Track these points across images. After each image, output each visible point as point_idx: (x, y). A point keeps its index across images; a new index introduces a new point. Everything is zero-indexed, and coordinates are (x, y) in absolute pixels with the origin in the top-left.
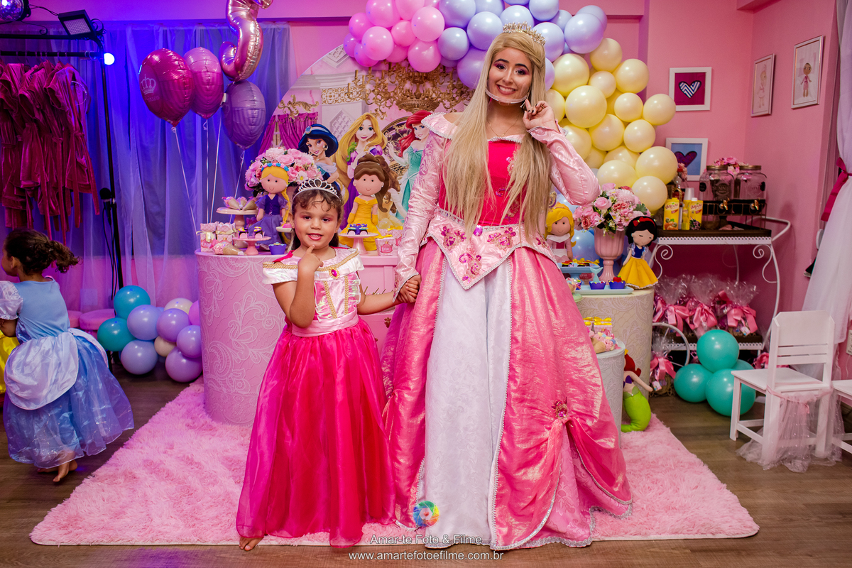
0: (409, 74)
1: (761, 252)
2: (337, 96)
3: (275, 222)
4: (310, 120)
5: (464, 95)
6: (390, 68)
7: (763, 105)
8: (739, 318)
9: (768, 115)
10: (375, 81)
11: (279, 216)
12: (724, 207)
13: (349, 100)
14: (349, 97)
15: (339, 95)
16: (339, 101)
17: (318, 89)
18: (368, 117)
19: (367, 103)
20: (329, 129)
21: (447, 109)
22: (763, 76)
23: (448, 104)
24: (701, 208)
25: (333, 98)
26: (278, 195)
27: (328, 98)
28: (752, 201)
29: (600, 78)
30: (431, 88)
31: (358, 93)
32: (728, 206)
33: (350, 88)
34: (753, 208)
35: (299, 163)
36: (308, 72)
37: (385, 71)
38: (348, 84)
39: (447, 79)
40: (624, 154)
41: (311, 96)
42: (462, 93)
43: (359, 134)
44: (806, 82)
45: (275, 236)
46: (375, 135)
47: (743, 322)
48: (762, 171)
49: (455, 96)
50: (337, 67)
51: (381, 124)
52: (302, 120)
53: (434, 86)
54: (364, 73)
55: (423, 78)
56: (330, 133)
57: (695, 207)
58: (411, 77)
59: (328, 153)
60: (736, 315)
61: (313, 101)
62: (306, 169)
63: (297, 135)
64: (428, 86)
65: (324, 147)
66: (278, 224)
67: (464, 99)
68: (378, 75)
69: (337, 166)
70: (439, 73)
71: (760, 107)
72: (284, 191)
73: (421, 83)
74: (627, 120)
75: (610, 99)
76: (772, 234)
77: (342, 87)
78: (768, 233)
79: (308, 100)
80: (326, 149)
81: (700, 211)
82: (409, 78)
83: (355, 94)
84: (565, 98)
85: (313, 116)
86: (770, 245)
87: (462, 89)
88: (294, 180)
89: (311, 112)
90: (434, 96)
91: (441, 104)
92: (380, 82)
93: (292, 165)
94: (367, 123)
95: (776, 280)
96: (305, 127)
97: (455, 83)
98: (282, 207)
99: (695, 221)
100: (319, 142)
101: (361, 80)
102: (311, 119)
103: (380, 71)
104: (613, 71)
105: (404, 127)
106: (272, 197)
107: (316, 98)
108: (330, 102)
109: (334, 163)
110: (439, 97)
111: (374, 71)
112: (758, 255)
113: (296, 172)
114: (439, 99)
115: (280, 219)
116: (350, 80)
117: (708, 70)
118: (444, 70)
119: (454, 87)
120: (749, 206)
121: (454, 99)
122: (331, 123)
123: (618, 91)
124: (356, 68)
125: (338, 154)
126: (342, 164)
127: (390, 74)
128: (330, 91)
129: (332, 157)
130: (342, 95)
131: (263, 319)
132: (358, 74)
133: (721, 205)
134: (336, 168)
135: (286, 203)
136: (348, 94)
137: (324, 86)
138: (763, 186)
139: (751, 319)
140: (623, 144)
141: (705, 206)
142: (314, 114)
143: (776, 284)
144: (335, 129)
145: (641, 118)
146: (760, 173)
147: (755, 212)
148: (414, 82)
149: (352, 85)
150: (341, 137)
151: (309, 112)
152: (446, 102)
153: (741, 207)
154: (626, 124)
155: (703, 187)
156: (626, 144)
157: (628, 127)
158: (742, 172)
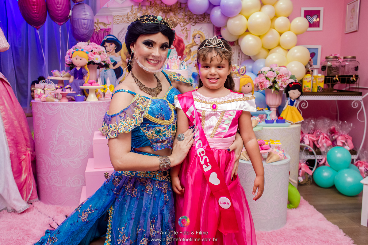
0: (161, 8)
1: (356, 104)
2: (121, 19)
3: (80, 84)
4: (106, 33)
5: (191, 20)
6: (151, 4)
8: (344, 141)
9: (356, 31)
10: (143, 11)
11: (82, 80)
12: (336, 79)
13: (128, 21)
14: (128, 20)
15: (123, 19)
16: (123, 22)
17: (111, 15)
20: (117, 37)
21: (182, 27)
22: (353, 10)
23: (182, 24)
24: (323, 79)
25: (119, 20)
26: (82, 68)
27: (117, 21)
28: (352, 76)
29: (266, 8)
30: (173, 16)
31: (133, 18)
32: (339, 78)
33: (129, 15)
34: (352, 80)
35: (95, 50)
36: (105, 6)
37: (148, 6)
38: (128, 13)
39: (182, 10)
40: (280, 51)
41: (107, 19)
42: (190, 19)
45: (80, 92)
47: (346, 144)
48: (356, 60)
49: (186, 20)
50: (122, 3)
52: (102, 32)
53: (175, 14)
54: (136, 7)
55: (169, 10)
56: (117, 40)
57: (320, 79)
58: (162, 9)
59: (117, 51)
60: (342, 139)
61: (108, 22)
62: (100, 54)
63: (100, 40)
64: (172, 14)
65: (114, 47)
66: (81, 84)
67: (191, 22)
68: (144, 8)
69: (121, 58)
70: (177, 7)
71: (351, 27)
72: (86, 65)
73: (168, 13)
74: (281, 32)
75: (272, 20)
76: (363, 94)
77: (124, 14)
78: (360, 94)
79: (106, 21)
80: (116, 48)
81: (323, 81)
82: (161, 10)
83: (131, 18)
84: (247, 19)
85: (108, 30)
86: (361, 100)
87: (190, 17)
88: (92, 60)
89: (107, 28)
90: (175, 20)
91: (179, 25)
92: (145, 12)
93: (92, 51)
95: (364, 120)
96: (104, 36)
97: (186, 13)
98: (84, 75)
99: (320, 87)
100: (112, 44)
101: (135, 11)
102: (107, 32)
103: (145, 6)
104: (274, 5)
106: (78, 69)
107: (110, 20)
108: (118, 22)
109: (120, 56)
110: (177, 20)
111: (142, 6)
112: (355, 106)
113: (93, 55)
114: (177, 22)
115: (83, 82)
116: (129, 11)
117: (321, 9)
118: (180, 5)
119: (186, 15)
120: (349, 79)
121: (186, 22)
122: (118, 34)
123: (276, 16)
124: (132, 4)
125: (122, 51)
127: (151, 7)
128: (118, 17)
129: (119, 53)
130: (124, 19)
131: (70, 141)
132: (133, 8)
133: (334, 78)
134: (121, 59)
135: (87, 73)
136: (128, 18)
137: (114, 14)
138: (356, 69)
139: (350, 141)
140: (279, 45)
141: (325, 79)
142: (109, 29)
143: (364, 123)
144: (120, 38)
145: (289, 30)
146: (355, 61)
147: (353, 82)
148: (164, 12)
149: (130, 13)
150: (124, 42)
151: (106, 28)
152: (181, 23)
153: (345, 79)
154: (281, 34)
155: (323, 69)
156: (281, 45)
157: (283, 35)
158: (345, 60)
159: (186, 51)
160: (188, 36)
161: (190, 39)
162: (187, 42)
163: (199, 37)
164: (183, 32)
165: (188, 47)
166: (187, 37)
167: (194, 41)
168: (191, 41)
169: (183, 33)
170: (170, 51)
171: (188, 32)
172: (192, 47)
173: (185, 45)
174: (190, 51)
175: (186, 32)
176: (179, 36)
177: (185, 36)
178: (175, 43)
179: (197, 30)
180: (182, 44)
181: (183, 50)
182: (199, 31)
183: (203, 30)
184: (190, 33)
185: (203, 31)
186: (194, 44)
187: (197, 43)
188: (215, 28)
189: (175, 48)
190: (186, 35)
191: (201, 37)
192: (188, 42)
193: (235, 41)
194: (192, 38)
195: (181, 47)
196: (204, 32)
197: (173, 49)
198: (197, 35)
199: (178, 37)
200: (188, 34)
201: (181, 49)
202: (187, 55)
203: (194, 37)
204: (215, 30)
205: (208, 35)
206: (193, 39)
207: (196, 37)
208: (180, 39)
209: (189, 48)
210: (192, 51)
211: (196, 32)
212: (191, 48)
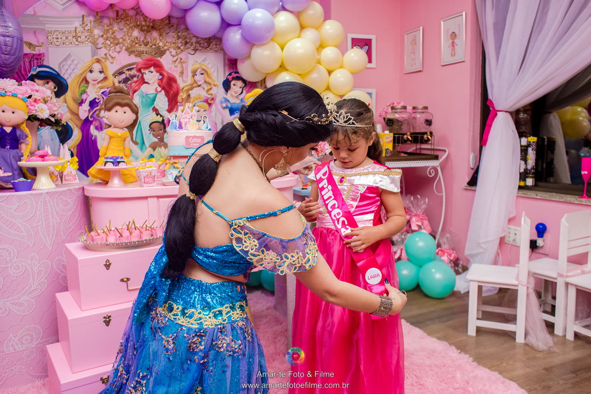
0: (137, 23)
1: (433, 172)
2: (64, 38)
4: (35, 61)
5: (188, 45)
6: (117, 16)
7: (415, 64)
8: (420, 224)
9: (420, 71)
10: (104, 26)
12: (407, 138)
13: (77, 43)
14: (77, 40)
15: (67, 38)
16: (67, 43)
17: (43, 30)
18: (98, 61)
19: (96, 48)
20: (57, 70)
21: (174, 56)
22: (413, 43)
23: (174, 52)
24: (392, 139)
25: (59, 40)
27: (55, 40)
28: (426, 133)
29: (309, 33)
30: (158, 37)
31: (86, 37)
33: (77, 32)
34: (426, 139)
36: (30, 11)
37: (113, 18)
38: (76, 28)
39: (173, 29)
41: (36, 36)
42: (186, 43)
43: (90, 77)
44: (453, 45)
46: (105, 78)
47: (422, 227)
48: (429, 110)
49: (180, 45)
50: (63, 9)
51: (112, 68)
52: (27, 60)
53: (160, 35)
54: (92, 18)
55: (150, 27)
56: (58, 75)
57: (388, 138)
58: (139, 25)
59: (58, 94)
60: (417, 221)
61: (38, 41)
63: (22, 75)
64: (155, 34)
65: (53, 88)
67: (188, 48)
68: (106, 21)
69: (68, 107)
70: (164, 24)
71: (412, 66)
73: (148, 31)
74: (330, 69)
75: (318, 50)
76: (439, 157)
77: (70, 30)
78: (436, 158)
79: (34, 41)
80: (56, 90)
82: (137, 26)
83: (83, 37)
84: (282, 48)
85: (39, 57)
86: (438, 166)
87: (186, 40)
89: (36, 52)
90: (161, 44)
91: (168, 52)
92: (108, 28)
93: (30, 97)
94: (97, 67)
95: (442, 192)
96: (31, 67)
97: (179, 34)
99: (388, 149)
100: (48, 83)
101: (89, 25)
102: (37, 59)
103: (108, 18)
104: (317, 28)
105: (134, 72)
107: (42, 39)
108: (57, 44)
109: (65, 104)
110: (165, 45)
111: (102, 17)
112: (430, 174)
113: (35, 104)
114: (166, 48)
116: (77, 24)
117: (373, 38)
118: (169, 21)
119: (179, 38)
120: (423, 137)
121: (179, 48)
122: (60, 64)
123: (322, 46)
124: (83, 13)
125: (69, 95)
126: (73, 106)
127: (118, 21)
128: (57, 33)
129: (62, 98)
130: (70, 38)
132: (85, 19)
133: (405, 136)
134: (67, 109)
135: (27, 136)
136: (76, 37)
137: (49, 27)
138: (429, 122)
140: (328, 88)
142: (40, 55)
143: (443, 195)
144: (63, 71)
145: (341, 67)
146: (428, 112)
147: (427, 141)
148: (142, 30)
149: (80, 29)
150: (71, 78)
151: (34, 52)
152: (172, 50)
153: (419, 138)
154: (330, 73)
155: (390, 123)
156: (331, 89)
157: (333, 75)
158: (415, 111)
159: (182, 95)
160: (185, 72)
161: (187, 77)
162: (183, 81)
163: (202, 74)
164: (176, 65)
165: (184, 89)
166: (182, 73)
167: (195, 80)
168: (190, 81)
169: (176, 67)
170: (156, 97)
171: (184, 65)
172: (191, 89)
173: (179, 86)
174: (189, 96)
175: (180, 66)
176: (169, 71)
177: (179, 72)
178: (163, 83)
179: (199, 62)
180: (174, 85)
181: (176, 94)
182: (202, 64)
183: (207, 62)
184: (187, 67)
185: (209, 63)
186: (195, 85)
187: (199, 84)
188: (226, 60)
189: (163, 91)
190: (181, 69)
191: (205, 74)
192: (185, 82)
193: (258, 82)
194: (190, 75)
195: (174, 90)
196: (210, 66)
197: (160, 92)
198: (199, 70)
199: (168, 73)
200: (184, 69)
201: (174, 92)
202: (183, 103)
203: (194, 74)
204: (227, 62)
205: (216, 70)
206: (193, 76)
207: (198, 73)
208: (171, 76)
209: (186, 90)
210: (191, 96)
211: (197, 66)
212: (190, 92)
